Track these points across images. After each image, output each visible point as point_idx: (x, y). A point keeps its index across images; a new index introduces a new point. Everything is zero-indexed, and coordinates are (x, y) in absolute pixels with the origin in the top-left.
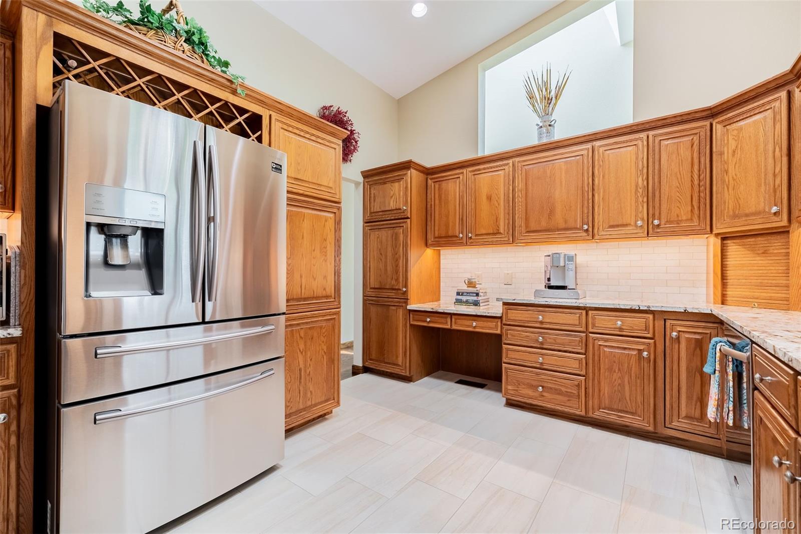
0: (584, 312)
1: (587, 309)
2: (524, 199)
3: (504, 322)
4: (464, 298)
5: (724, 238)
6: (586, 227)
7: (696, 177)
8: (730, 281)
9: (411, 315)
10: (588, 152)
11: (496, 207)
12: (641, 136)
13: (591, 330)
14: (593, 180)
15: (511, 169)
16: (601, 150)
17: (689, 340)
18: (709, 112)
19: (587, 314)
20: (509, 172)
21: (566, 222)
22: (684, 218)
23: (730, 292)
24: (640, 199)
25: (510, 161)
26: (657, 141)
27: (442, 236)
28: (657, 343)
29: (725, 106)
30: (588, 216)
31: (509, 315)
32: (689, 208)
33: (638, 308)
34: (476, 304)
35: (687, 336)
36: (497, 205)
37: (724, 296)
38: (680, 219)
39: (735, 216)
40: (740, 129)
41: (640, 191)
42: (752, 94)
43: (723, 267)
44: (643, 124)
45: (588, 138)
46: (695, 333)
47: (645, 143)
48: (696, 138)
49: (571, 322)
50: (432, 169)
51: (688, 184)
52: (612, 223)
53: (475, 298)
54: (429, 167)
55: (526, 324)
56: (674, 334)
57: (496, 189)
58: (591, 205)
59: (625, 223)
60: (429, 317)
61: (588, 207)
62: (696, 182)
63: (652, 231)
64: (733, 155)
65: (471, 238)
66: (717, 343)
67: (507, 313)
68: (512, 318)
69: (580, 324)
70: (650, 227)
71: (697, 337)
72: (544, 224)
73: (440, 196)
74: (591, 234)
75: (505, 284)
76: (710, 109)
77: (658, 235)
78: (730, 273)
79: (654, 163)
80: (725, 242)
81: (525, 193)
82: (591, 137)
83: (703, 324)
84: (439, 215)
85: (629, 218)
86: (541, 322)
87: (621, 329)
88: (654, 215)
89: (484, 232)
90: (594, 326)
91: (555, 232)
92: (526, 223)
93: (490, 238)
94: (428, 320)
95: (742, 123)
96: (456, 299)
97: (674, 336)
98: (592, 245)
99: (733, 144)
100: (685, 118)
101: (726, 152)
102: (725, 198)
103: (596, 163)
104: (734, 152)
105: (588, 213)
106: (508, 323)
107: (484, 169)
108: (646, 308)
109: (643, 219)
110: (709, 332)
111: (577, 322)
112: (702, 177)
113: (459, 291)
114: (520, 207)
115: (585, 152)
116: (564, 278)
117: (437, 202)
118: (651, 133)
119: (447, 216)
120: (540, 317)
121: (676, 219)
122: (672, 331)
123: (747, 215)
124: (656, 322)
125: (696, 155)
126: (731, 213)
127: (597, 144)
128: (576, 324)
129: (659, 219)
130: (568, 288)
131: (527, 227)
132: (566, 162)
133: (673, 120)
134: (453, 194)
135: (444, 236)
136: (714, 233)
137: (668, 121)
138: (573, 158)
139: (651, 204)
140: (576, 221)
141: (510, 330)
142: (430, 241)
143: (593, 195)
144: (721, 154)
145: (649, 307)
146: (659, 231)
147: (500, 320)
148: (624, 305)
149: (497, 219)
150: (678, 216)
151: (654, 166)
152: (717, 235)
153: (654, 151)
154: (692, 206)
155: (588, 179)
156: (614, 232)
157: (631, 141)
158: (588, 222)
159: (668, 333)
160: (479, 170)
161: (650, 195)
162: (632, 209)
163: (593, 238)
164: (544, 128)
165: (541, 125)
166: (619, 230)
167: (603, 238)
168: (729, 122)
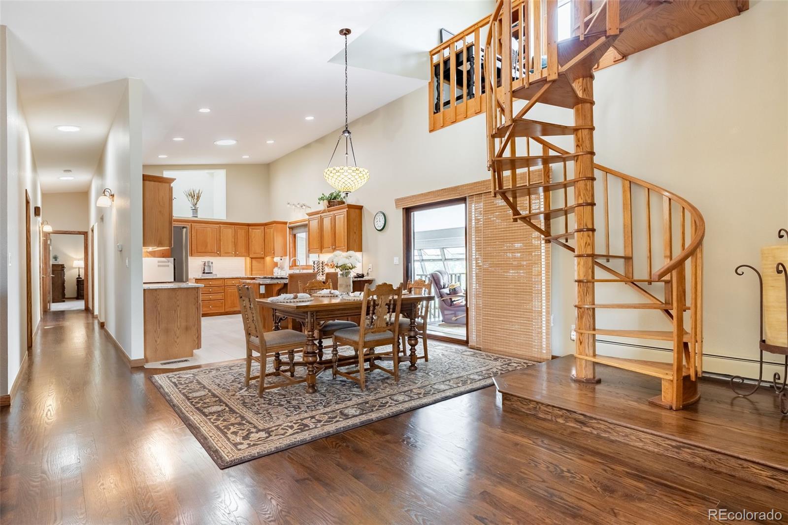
1: (224, 279)
2: (195, 240)
5: (252, 258)
6: (218, 252)
7: (245, 241)
8: (253, 269)
12: (233, 226)
13: (226, 285)
14: (220, 237)
16: (222, 228)
21: (211, 250)
22: (243, 252)
23: (253, 272)
24: (233, 246)
25: (190, 224)
26: (237, 229)
29: (252, 224)
30: (218, 249)
32: (244, 250)
33: (238, 277)
37: (252, 273)
39: (255, 253)
40: (255, 232)
41: (233, 243)
42: (257, 224)
43: (252, 265)
44: (233, 223)
47: (234, 229)
48: (245, 231)
51: (244, 243)
52: (226, 252)
61: (218, 246)
63: (236, 255)
72: (203, 250)
74: (220, 255)
76: (248, 224)
78: (253, 267)
81: (195, 237)
85: (230, 251)
86: (210, 285)
87: (233, 284)
88: (236, 250)
91: (208, 253)
95: (256, 230)
98: (219, 258)
99: (254, 235)
100: (243, 224)
102: (252, 247)
103: (221, 232)
104: (254, 237)
109: (234, 252)
112: (247, 242)
115: (217, 227)
116: (210, 271)
118: (236, 226)
120: (210, 283)
121: (241, 252)
123: (257, 253)
125: (245, 235)
126: (253, 252)
127: (221, 225)
128: (221, 284)
129: (238, 252)
130: (213, 273)
131: (197, 250)
132: (211, 229)
137: (240, 224)
138: (213, 229)
139: (236, 247)
140: (214, 250)
143: (220, 242)
144: (251, 236)
146: (238, 255)
151: (236, 236)
152: (249, 257)
155: (218, 237)
157: (230, 227)
161: (235, 245)
162: (230, 248)
163: (220, 256)
164: (195, 210)
165: (193, 208)
166: (227, 254)
167: (223, 256)
168: (253, 229)
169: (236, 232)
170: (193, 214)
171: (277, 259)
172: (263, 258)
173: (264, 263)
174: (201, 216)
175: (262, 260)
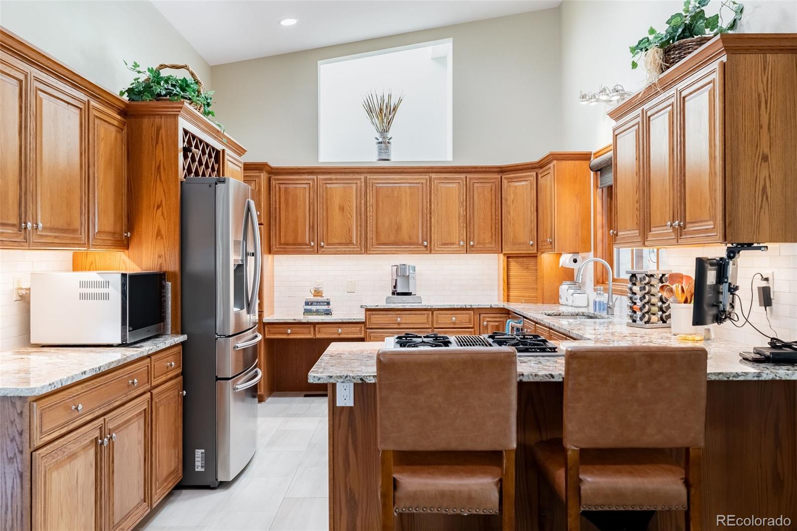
0: (430, 312)
1: (432, 310)
2: (374, 213)
3: (367, 326)
4: (314, 308)
5: (508, 257)
6: (425, 243)
7: (493, 213)
8: (512, 286)
9: (266, 329)
10: (427, 181)
11: (349, 218)
12: (462, 176)
13: (435, 326)
14: (430, 205)
15: (363, 184)
16: (436, 182)
17: (492, 326)
18: (500, 169)
19: (432, 314)
20: (361, 186)
21: (410, 238)
22: (487, 241)
23: (512, 293)
24: (462, 225)
25: (362, 177)
26: (471, 183)
27: (289, 243)
28: (476, 330)
29: (508, 168)
30: (427, 235)
31: (372, 320)
32: (490, 235)
33: (465, 307)
34: (328, 313)
35: (492, 324)
36: (350, 216)
37: (508, 296)
38: (485, 242)
39: (514, 243)
40: (516, 187)
41: (462, 218)
42: (521, 167)
43: (508, 276)
44: (463, 168)
45: (427, 170)
46: (495, 321)
47: (465, 182)
48: (493, 185)
49: (422, 321)
50: (277, 169)
51: (489, 217)
52: (443, 242)
53: (326, 307)
54: (274, 166)
55: (387, 327)
56: (485, 323)
57: (349, 201)
58: (429, 225)
59: (452, 242)
60: (289, 328)
61: (427, 227)
62: (494, 217)
63: (469, 249)
64: (513, 203)
65: (323, 247)
66: (510, 322)
67: (370, 318)
68: (374, 322)
69: (428, 323)
70: (468, 246)
71: (497, 324)
72: (392, 238)
73: (287, 201)
74: (429, 250)
75: (348, 292)
76: (500, 167)
77: (472, 252)
78: (512, 281)
79: (470, 198)
80: (509, 259)
81: (375, 208)
82: (428, 170)
83: (499, 315)
84: (286, 220)
85: (454, 238)
86: (399, 324)
87: (454, 323)
88: (470, 237)
89: (336, 241)
90: (437, 322)
91: (402, 245)
92: (377, 236)
93: (342, 248)
94: (289, 331)
95: (517, 184)
96: (304, 309)
97: (485, 325)
98: (428, 257)
99: (512, 196)
100: (487, 170)
101: (509, 199)
102: (508, 230)
103: (432, 191)
104: (513, 201)
105: (427, 231)
106: (371, 327)
107: (336, 179)
108: (469, 307)
109: (463, 241)
110: (502, 320)
111: (425, 321)
112: (497, 213)
113: (307, 301)
114: (372, 221)
115: (424, 181)
116: (408, 286)
117: (283, 206)
118: (469, 176)
119: (296, 222)
120: (399, 319)
121: (483, 242)
122: (484, 321)
123: (520, 244)
124: (475, 316)
125: (493, 197)
126: (512, 241)
127: (433, 176)
128: (424, 322)
129: (473, 241)
130: (413, 294)
131: (377, 239)
132: (409, 187)
133: (481, 169)
134: (302, 198)
135: (291, 242)
136: (503, 253)
137: (478, 169)
138: (416, 185)
139: (468, 229)
140: (418, 238)
141: (372, 333)
142: (274, 247)
143: (430, 218)
144: (507, 200)
145: (471, 306)
146: (473, 249)
147: (363, 325)
148: (457, 305)
149: (350, 230)
150: (484, 239)
151: (470, 201)
152: (505, 254)
153: (470, 189)
154: (492, 233)
155: (427, 204)
156: (446, 248)
157: (456, 179)
158: (427, 239)
159: (481, 323)
160: (331, 179)
161: (468, 223)
162: (456, 231)
163: (430, 253)
164: (384, 144)
165: (380, 140)
166: (447, 246)
167: (437, 252)
168: (510, 180)
169: (468, 190)
170: (380, 153)
171: (566, 260)
172: (534, 256)
173: (536, 270)
174: (399, 156)
175: (531, 261)
